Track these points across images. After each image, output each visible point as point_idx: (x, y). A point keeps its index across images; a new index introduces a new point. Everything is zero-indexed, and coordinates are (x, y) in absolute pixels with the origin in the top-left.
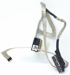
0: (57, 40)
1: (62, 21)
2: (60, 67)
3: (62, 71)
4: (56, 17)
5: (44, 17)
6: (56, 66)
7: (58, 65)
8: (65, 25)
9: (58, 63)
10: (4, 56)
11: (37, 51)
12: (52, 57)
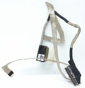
0: (70, 48)
1: (76, 26)
2: (75, 80)
3: (77, 83)
4: (68, 21)
5: (53, 22)
6: (70, 79)
7: (73, 77)
8: (79, 32)
9: (72, 74)
10: (5, 71)
11: (44, 61)
12: (65, 69)
